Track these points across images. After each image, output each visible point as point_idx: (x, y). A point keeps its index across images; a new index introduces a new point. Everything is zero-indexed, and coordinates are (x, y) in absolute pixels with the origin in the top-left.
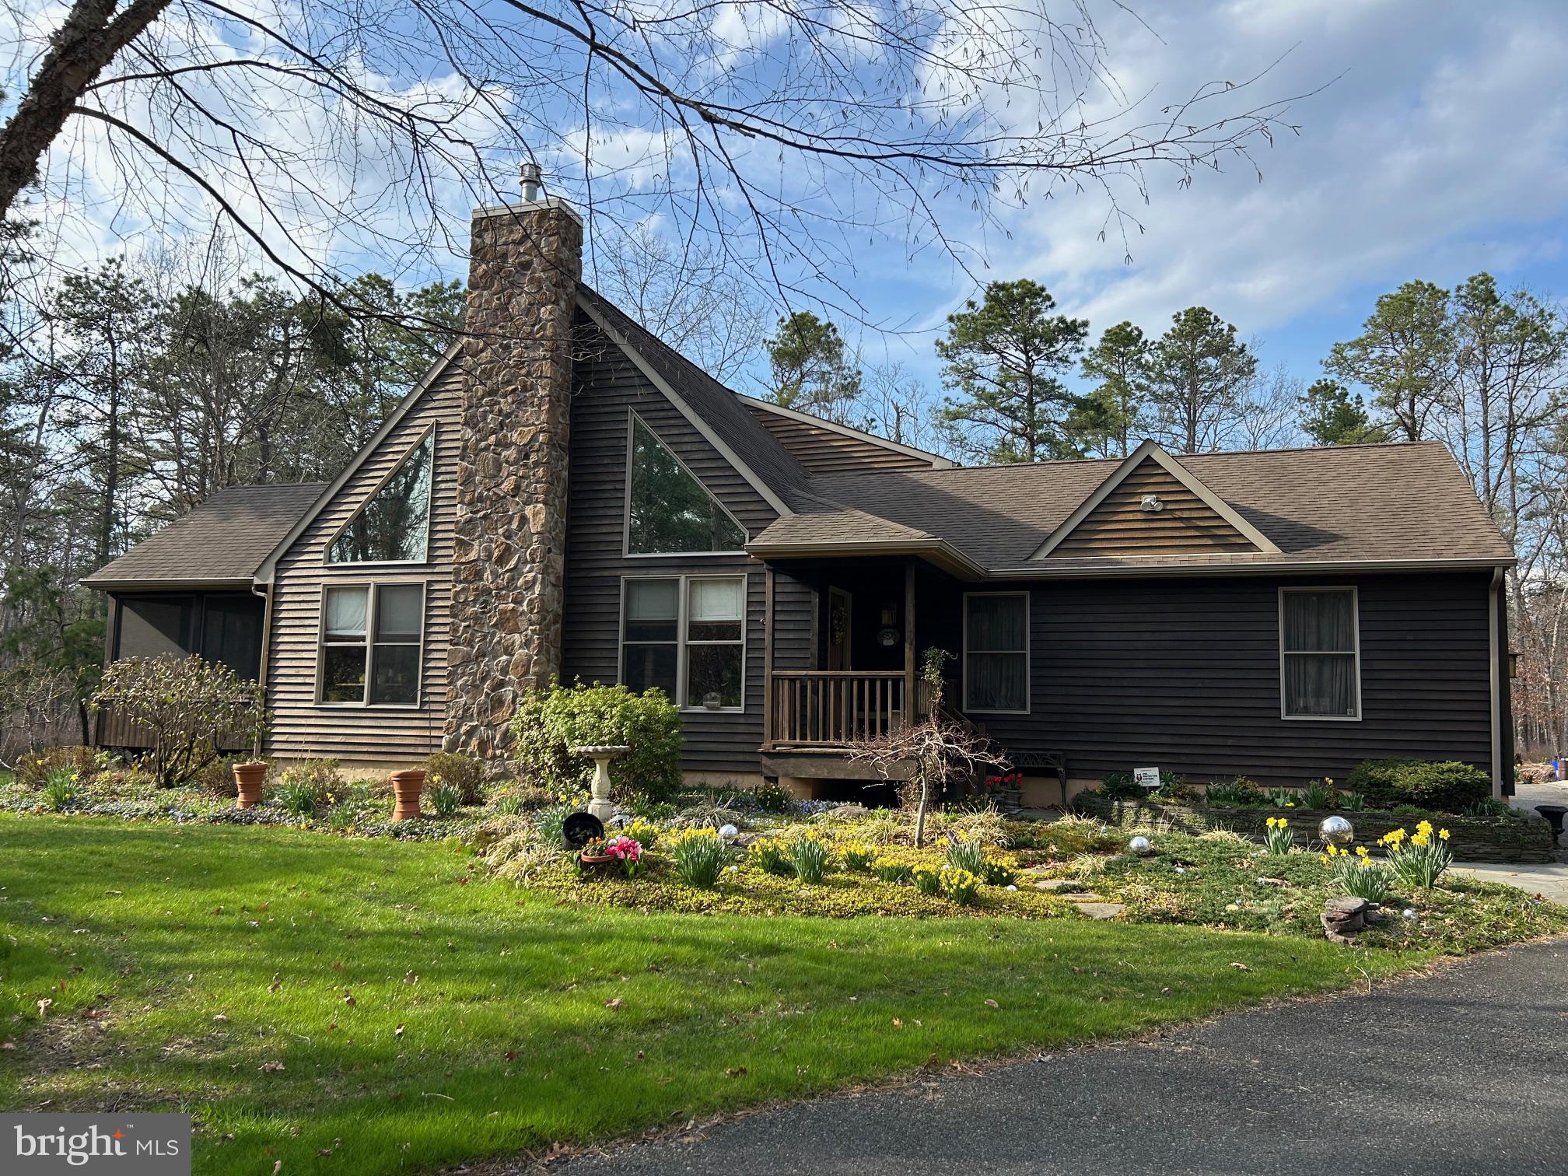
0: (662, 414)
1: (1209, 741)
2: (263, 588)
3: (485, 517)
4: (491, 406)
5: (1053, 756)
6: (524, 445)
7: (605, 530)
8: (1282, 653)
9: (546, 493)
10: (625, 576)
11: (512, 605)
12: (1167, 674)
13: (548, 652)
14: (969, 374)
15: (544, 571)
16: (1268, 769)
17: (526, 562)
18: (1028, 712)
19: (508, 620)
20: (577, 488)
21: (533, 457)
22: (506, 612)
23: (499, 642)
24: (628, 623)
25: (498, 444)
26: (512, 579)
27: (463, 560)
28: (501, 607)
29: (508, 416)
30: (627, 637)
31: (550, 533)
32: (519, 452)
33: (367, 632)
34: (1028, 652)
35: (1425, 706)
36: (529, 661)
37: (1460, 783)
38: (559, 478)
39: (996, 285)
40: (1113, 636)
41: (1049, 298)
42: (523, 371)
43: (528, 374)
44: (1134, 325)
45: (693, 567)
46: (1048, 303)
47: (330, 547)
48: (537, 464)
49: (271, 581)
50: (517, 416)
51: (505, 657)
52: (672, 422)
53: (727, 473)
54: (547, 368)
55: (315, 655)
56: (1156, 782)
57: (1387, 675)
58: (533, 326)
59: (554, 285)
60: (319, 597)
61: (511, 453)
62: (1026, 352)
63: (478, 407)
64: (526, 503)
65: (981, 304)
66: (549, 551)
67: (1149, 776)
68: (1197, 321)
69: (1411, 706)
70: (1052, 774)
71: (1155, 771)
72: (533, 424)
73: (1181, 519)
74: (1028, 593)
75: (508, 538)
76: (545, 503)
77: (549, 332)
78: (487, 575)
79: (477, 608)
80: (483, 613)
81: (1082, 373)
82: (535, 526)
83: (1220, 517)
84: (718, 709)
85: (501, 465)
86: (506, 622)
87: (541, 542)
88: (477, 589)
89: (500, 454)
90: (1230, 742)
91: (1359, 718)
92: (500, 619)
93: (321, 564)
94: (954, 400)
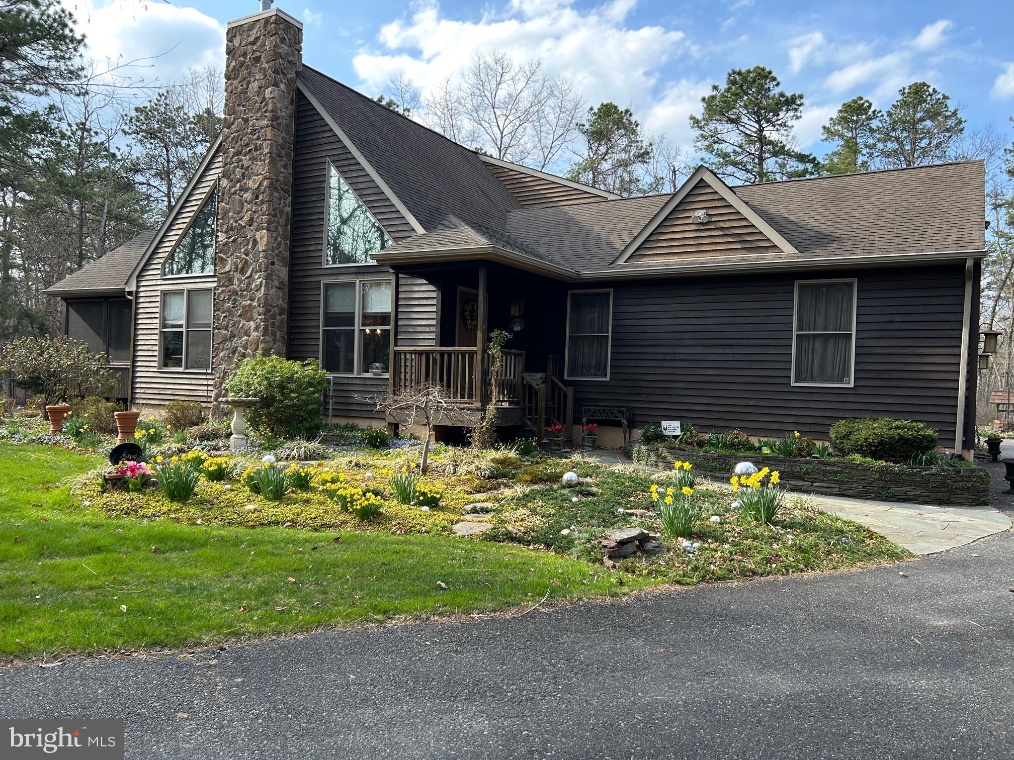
0: (347, 162)
1: (734, 402)
2: (130, 293)
3: (234, 241)
4: (238, 162)
5: (620, 412)
6: (256, 189)
7: (312, 248)
8: (795, 333)
9: (269, 222)
10: (324, 281)
11: (249, 302)
12: (707, 350)
13: (274, 333)
14: (715, 140)
15: (268, 277)
16: (778, 424)
17: (256, 272)
18: (608, 379)
19: (247, 312)
20: (296, 219)
21: (261, 197)
22: (246, 306)
23: (242, 327)
24: (326, 315)
25: (241, 190)
26: (249, 284)
27: (222, 271)
28: (243, 303)
29: (247, 169)
30: (326, 325)
31: (273, 251)
32: (253, 194)
33: (183, 322)
34: (610, 335)
35: (906, 375)
36: (258, 340)
37: (901, 438)
38: (281, 212)
39: (734, 72)
40: (670, 322)
41: (774, 79)
42: (255, 137)
43: (258, 139)
44: (865, 99)
45: (364, 273)
46: (775, 83)
47: (163, 264)
48: (262, 202)
49: (134, 289)
50: (252, 169)
51: (246, 338)
52: (353, 168)
53: (386, 204)
54: (269, 133)
55: (157, 337)
56: (678, 432)
57: (876, 351)
58: (261, 103)
59: (274, 73)
60: (158, 299)
61: (248, 196)
62: (758, 122)
63: (231, 164)
64: (257, 231)
65: (723, 86)
66: (273, 263)
67: (672, 427)
68: (918, 93)
69: (894, 375)
70: (617, 424)
71: (677, 424)
72: (261, 174)
73: (721, 229)
74: (611, 290)
75: (247, 255)
76: (268, 230)
77: (270, 107)
78: (235, 281)
79: (230, 305)
80: (233, 307)
81: (824, 138)
82: (261, 247)
83: (753, 226)
84: (380, 375)
85: (243, 204)
86: (247, 313)
87: (265, 257)
88: (230, 291)
89: (242, 196)
90: (751, 403)
91: (852, 385)
92: (243, 311)
93: (159, 277)
94: (706, 160)
